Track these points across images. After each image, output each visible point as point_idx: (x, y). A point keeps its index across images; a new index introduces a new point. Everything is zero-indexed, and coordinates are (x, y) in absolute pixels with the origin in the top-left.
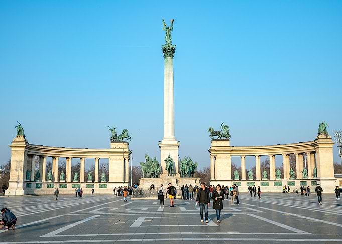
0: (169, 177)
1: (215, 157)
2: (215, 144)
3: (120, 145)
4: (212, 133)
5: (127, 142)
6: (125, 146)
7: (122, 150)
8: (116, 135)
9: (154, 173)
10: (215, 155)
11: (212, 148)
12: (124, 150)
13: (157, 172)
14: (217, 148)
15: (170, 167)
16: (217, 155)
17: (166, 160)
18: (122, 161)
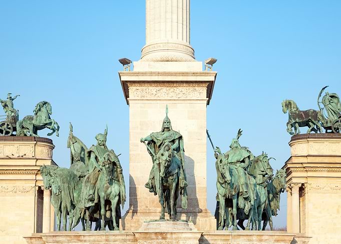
0: (167, 226)
1: (302, 189)
2: (303, 148)
3: (26, 148)
4: (292, 116)
5: (50, 142)
6: (42, 150)
7: (33, 162)
8: (15, 119)
9: (97, 207)
10: (303, 181)
11: (294, 160)
12: (40, 163)
13: (108, 202)
14: (310, 160)
15: (168, 173)
16: (310, 181)
17: (151, 142)
18: (32, 198)
